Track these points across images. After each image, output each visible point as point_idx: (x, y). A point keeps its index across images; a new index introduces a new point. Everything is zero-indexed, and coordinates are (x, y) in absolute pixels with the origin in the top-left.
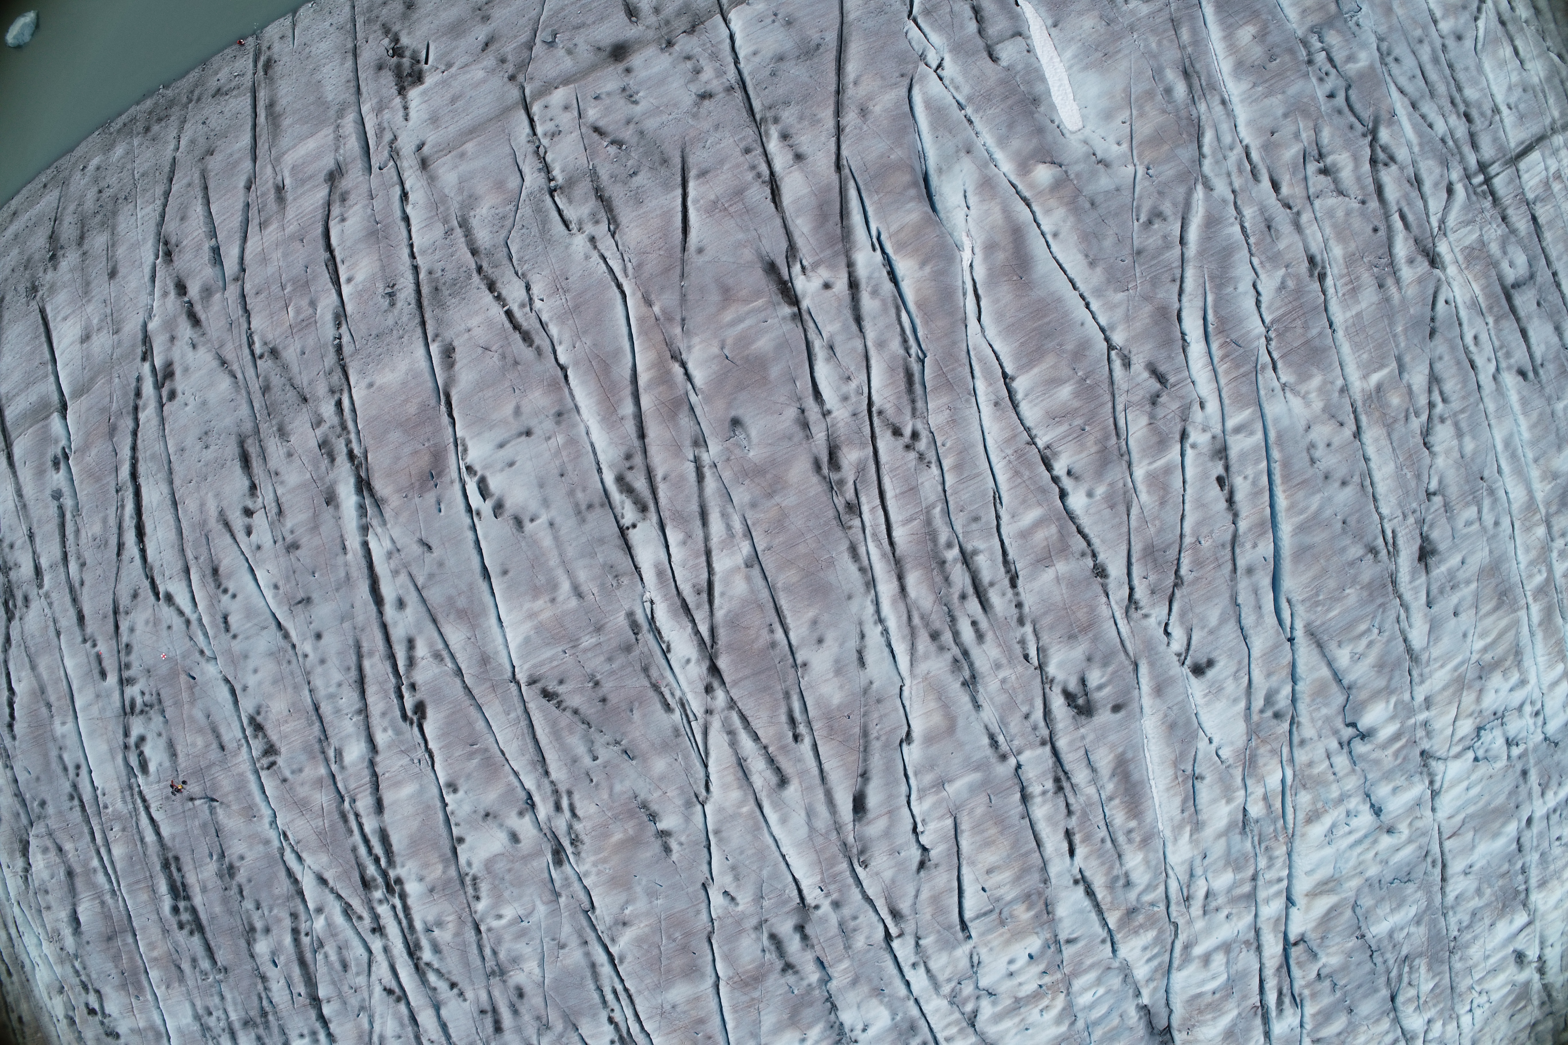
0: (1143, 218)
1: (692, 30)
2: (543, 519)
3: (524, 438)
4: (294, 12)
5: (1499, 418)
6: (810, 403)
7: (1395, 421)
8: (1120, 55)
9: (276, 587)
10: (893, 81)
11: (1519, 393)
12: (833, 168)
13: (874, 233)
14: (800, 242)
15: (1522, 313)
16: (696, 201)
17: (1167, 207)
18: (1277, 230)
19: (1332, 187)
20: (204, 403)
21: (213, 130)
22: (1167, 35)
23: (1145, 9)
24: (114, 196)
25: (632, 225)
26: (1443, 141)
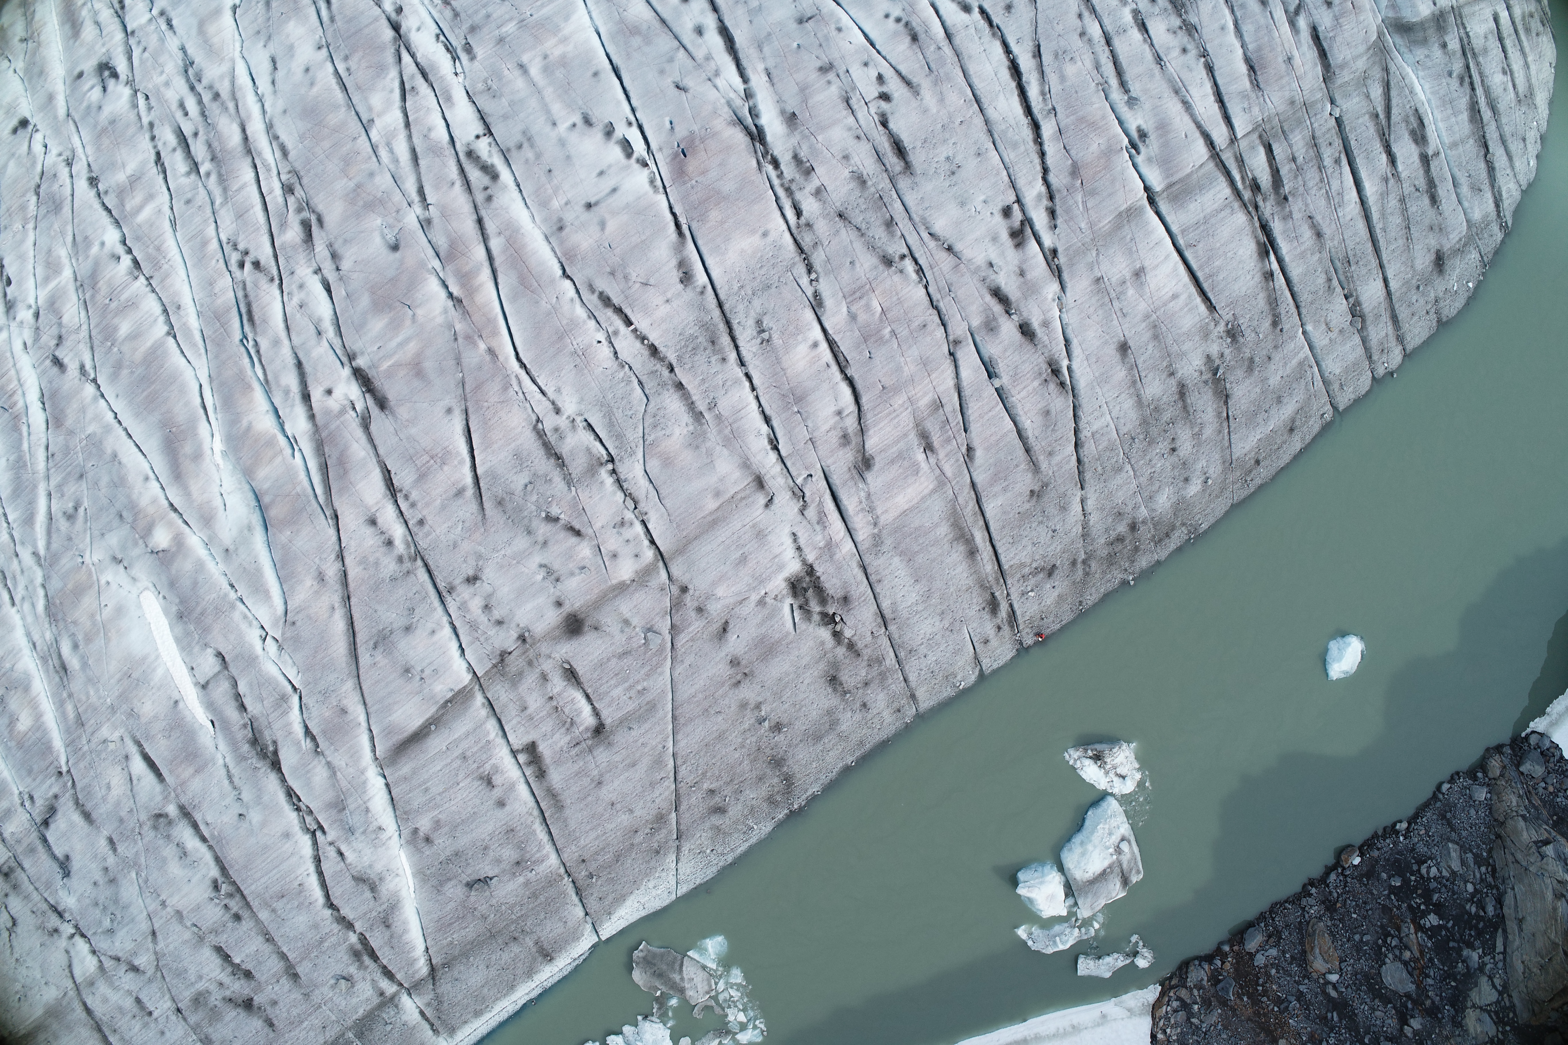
0: (81, 511)
1: (504, 655)
2: (563, 127)
3: (593, 200)
4: (982, 675)
6: (331, 277)
8: (118, 676)
9: (839, 30)
10: (300, 616)
12: (339, 513)
13: (297, 454)
14: (359, 433)
16: (461, 462)
17: (63, 524)
20: (962, 204)
21: (1041, 523)
22: (84, 707)
23: (105, 732)
24: (1152, 442)
25: (520, 429)
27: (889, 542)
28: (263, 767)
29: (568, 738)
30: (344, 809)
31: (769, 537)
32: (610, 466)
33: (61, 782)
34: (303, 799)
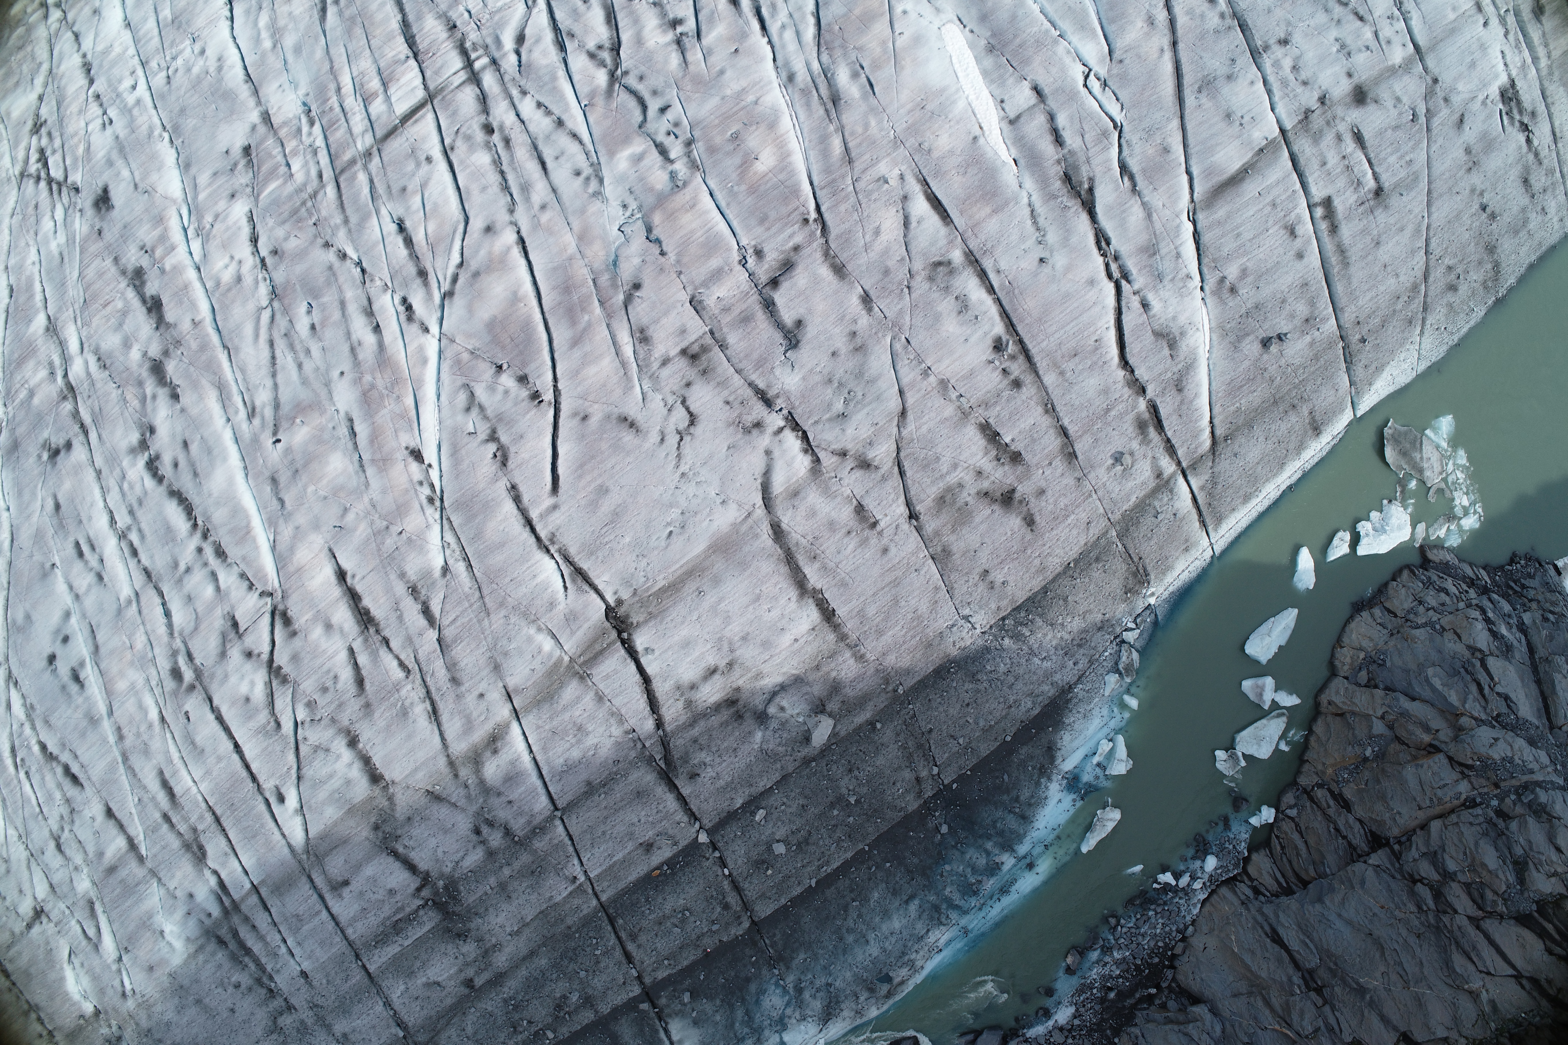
8: (909, 107)
10: (1128, 55)
23: (883, 168)
26: (524, 93)
28: (1074, 205)
29: (1357, 196)
31: (1489, 50)
33: (807, 229)
34: (1114, 242)
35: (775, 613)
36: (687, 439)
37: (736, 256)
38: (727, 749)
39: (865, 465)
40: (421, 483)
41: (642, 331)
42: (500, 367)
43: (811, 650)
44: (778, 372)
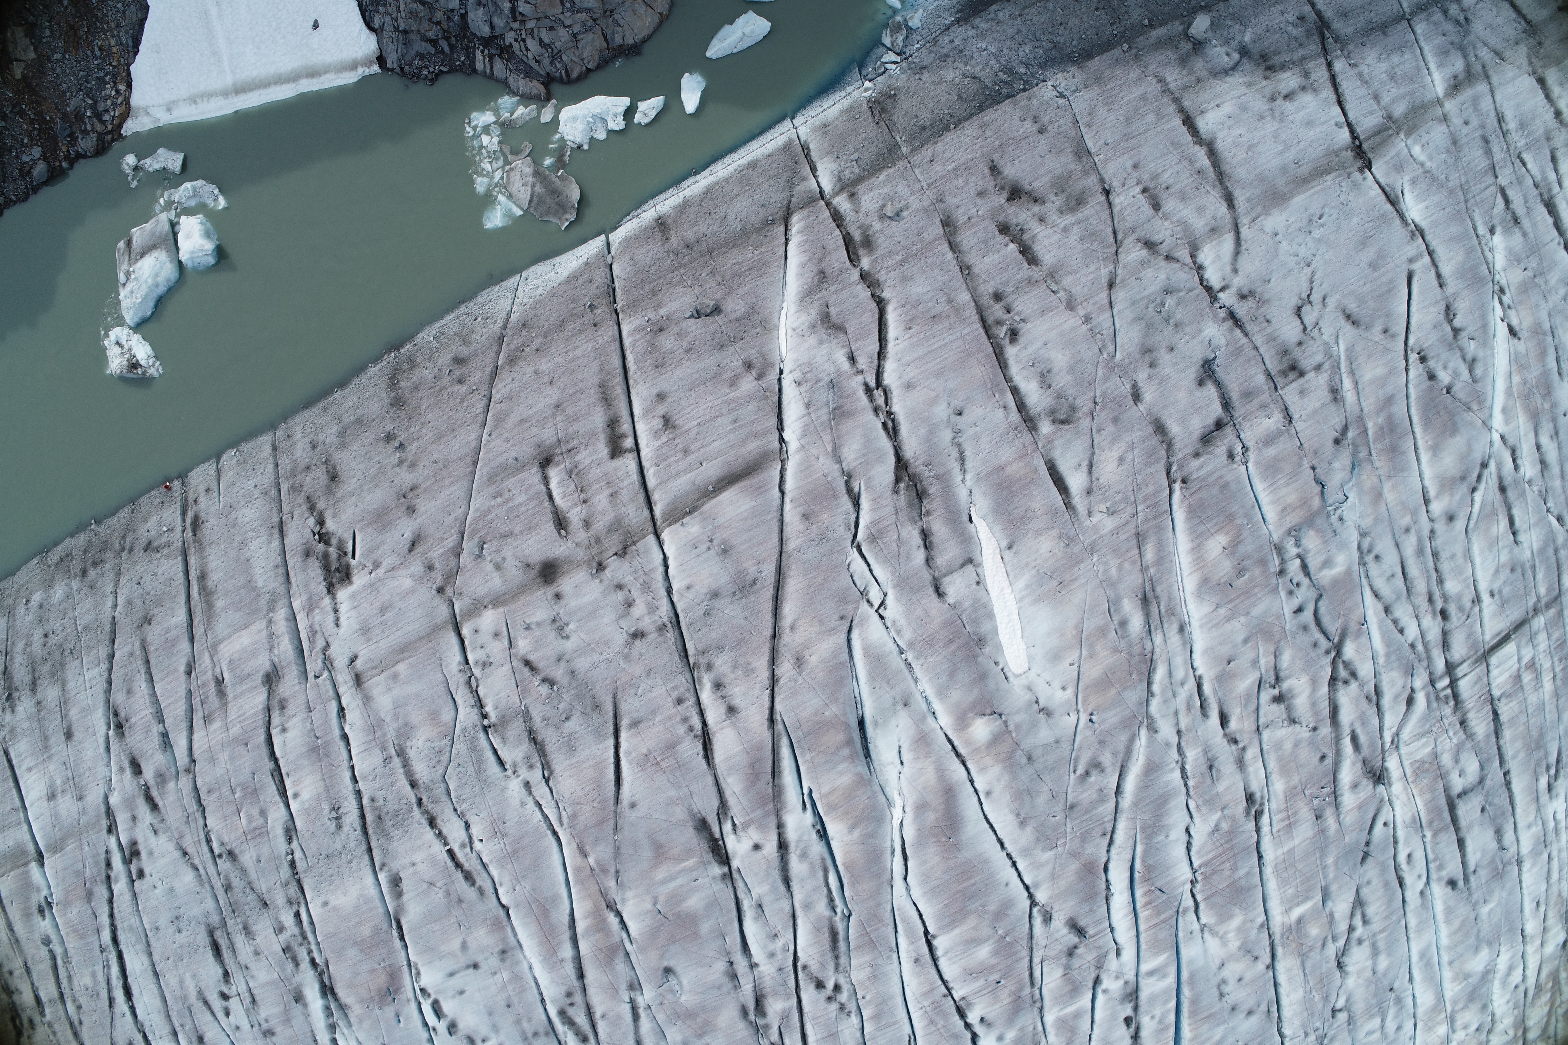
0: (1080, 770)
1: (623, 553)
2: (493, 1042)
3: (471, 971)
4: (217, 459)
5: (1419, 930)
6: (738, 958)
7: (1311, 949)
8: (1076, 584)
10: (832, 625)
11: (1445, 903)
12: (766, 724)
13: (806, 791)
14: (731, 801)
15: (1463, 823)
16: (628, 753)
17: (1106, 759)
18: (1218, 770)
19: (1284, 716)
20: (172, 890)
21: (148, 593)
22: (1129, 555)
23: (1109, 524)
24: (60, 646)
25: (565, 774)
26: (1412, 646)
27: (263, 602)
28: (917, 466)
29: (577, 458)
30: (834, 409)
31: (358, 627)
32: (486, 722)
33: (1185, 472)
34: (880, 426)
35: (1236, 132)
36: (1304, 296)
37: (1252, 456)
38: (1275, 33)
39: (1150, 245)
40: (1509, 307)
41: (1335, 399)
42: (1448, 392)
43: (1205, 96)
44: (1223, 342)
